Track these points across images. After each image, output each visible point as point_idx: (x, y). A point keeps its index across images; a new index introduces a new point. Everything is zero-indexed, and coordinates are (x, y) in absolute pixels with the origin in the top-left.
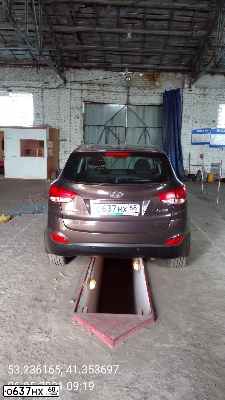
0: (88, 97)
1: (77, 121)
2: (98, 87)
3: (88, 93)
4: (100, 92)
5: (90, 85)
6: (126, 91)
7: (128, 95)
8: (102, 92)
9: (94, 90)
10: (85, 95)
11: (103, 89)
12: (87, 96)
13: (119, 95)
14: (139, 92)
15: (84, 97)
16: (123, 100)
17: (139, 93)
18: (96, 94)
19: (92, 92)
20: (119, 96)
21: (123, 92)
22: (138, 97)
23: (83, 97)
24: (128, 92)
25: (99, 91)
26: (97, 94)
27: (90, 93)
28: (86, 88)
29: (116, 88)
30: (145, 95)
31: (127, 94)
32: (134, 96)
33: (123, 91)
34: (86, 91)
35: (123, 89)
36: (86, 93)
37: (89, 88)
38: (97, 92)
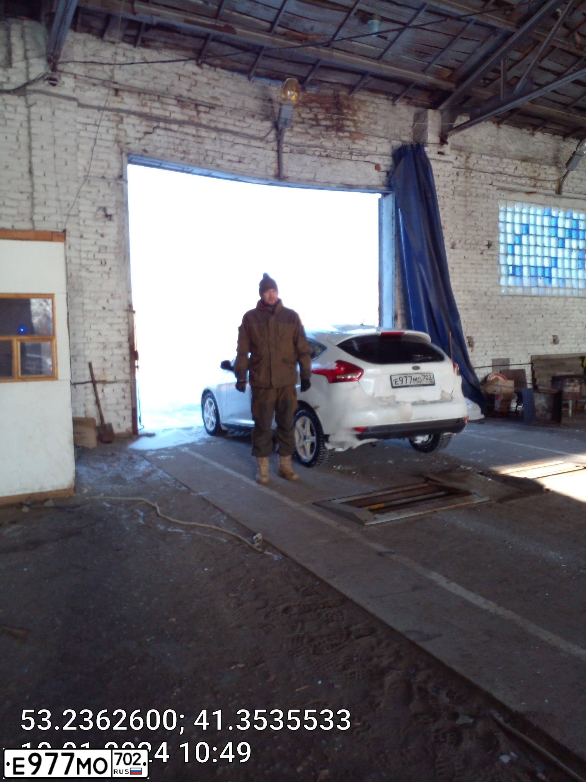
0: (143, 142)
1: (106, 231)
2: (177, 109)
3: (144, 129)
4: (185, 130)
5: (147, 97)
6: (272, 136)
7: (279, 152)
8: (192, 130)
9: (166, 120)
10: (132, 133)
11: (196, 120)
12: (140, 139)
13: (249, 146)
14: (309, 143)
15: (129, 140)
16: (262, 165)
17: (310, 146)
18: (173, 134)
19: (158, 127)
20: (250, 151)
21: (261, 139)
22: (307, 159)
23: (123, 140)
24: (278, 141)
25: (181, 123)
26: (178, 135)
27: (151, 130)
28: (135, 108)
29: (238, 123)
30: (327, 156)
31: (274, 144)
32: (297, 156)
33: (262, 134)
34: (133, 120)
35: (260, 128)
36: (134, 125)
37: (146, 110)
38: (175, 127)
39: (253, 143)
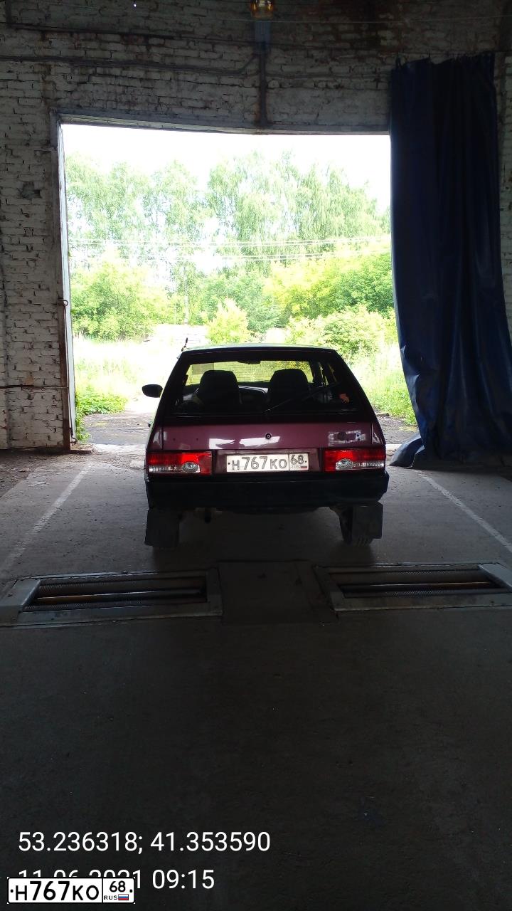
0: (76, 95)
1: (32, 210)
2: (120, 47)
3: (76, 79)
4: (130, 73)
5: (82, 36)
6: (253, 68)
7: (263, 89)
8: (139, 72)
9: (106, 63)
10: (62, 85)
11: (145, 58)
12: (71, 92)
13: (219, 84)
14: (309, 70)
15: (58, 95)
16: (238, 107)
17: (311, 76)
18: (113, 81)
19: (95, 74)
20: (220, 92)
21: (236, 73)
22: (305, 95)
23: (52, 95)
24: (261, 71)
25: (125, 65)
26: (121, 81)
27: (85, 78)
28: (65, 53)
29: (203, 55)
30: (338, 87)
31: (255, 79)
32: (288, 93)
33: (239, 66)
34: (65, 68)
35: (236, 57)
36: (64, 75)
37: (81, 53)
38: (117, 71)
39: (225, 80)
